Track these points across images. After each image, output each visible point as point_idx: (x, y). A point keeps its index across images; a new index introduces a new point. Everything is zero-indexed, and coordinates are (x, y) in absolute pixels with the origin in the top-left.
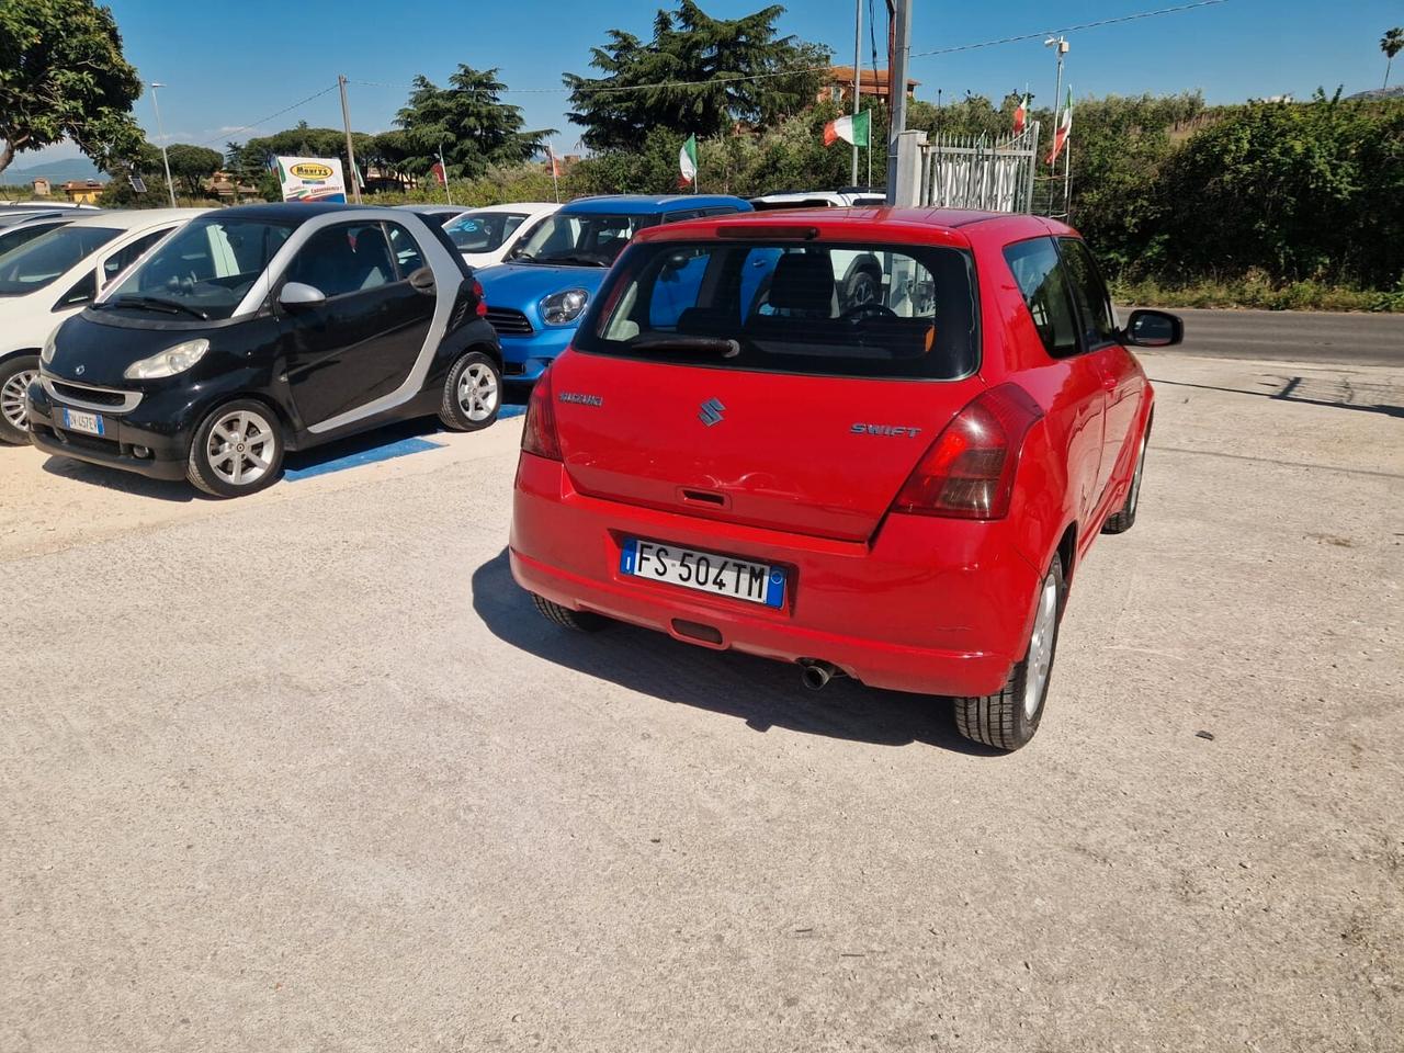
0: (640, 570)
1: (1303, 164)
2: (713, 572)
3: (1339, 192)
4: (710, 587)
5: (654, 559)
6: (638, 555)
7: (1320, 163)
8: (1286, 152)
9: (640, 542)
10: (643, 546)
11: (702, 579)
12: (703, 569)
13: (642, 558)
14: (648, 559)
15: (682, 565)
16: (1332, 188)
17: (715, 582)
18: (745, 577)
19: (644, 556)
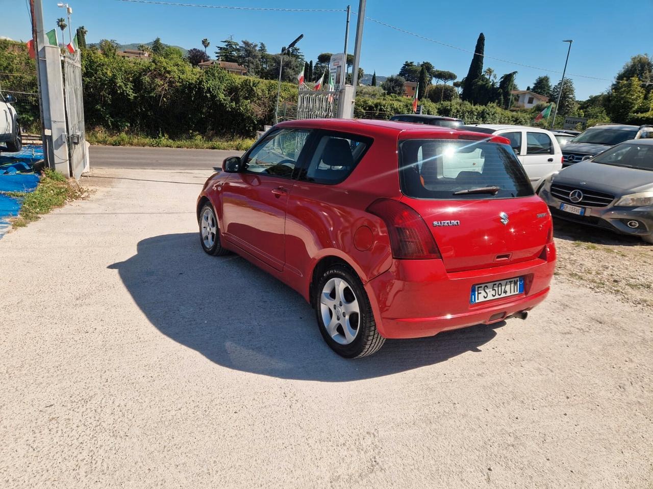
0: (478, 299)
1: (112, 80)
2: (503, 288)
3: (129, 96)
4: (503, 295)
5: (483, 292)
6: (476, 293)
7: (119, 82)
8: (105, 74)
9: (477, 287)
10: (478, 288)
11: (500, 293)
12: (500, 288)
13: (478, 293)
14: (481, 293)
15: (493, 290)
16: (126, 93)
17: (504, 292)
18: (512, 285)
19: (479, 292)
